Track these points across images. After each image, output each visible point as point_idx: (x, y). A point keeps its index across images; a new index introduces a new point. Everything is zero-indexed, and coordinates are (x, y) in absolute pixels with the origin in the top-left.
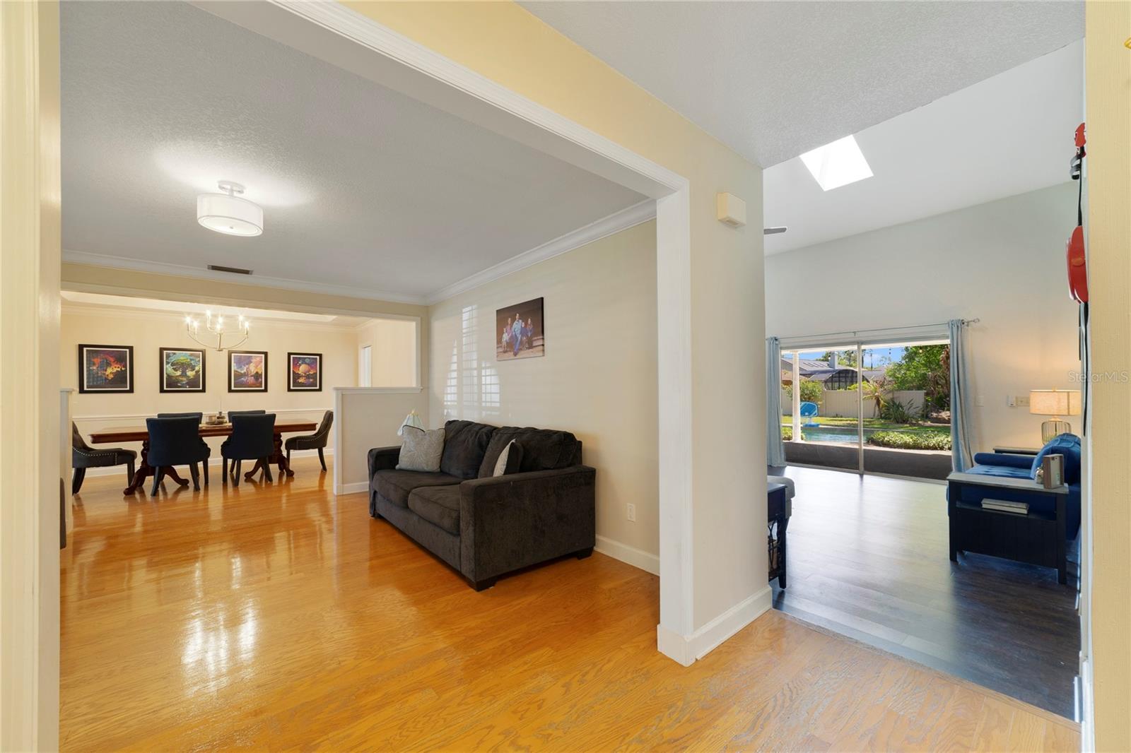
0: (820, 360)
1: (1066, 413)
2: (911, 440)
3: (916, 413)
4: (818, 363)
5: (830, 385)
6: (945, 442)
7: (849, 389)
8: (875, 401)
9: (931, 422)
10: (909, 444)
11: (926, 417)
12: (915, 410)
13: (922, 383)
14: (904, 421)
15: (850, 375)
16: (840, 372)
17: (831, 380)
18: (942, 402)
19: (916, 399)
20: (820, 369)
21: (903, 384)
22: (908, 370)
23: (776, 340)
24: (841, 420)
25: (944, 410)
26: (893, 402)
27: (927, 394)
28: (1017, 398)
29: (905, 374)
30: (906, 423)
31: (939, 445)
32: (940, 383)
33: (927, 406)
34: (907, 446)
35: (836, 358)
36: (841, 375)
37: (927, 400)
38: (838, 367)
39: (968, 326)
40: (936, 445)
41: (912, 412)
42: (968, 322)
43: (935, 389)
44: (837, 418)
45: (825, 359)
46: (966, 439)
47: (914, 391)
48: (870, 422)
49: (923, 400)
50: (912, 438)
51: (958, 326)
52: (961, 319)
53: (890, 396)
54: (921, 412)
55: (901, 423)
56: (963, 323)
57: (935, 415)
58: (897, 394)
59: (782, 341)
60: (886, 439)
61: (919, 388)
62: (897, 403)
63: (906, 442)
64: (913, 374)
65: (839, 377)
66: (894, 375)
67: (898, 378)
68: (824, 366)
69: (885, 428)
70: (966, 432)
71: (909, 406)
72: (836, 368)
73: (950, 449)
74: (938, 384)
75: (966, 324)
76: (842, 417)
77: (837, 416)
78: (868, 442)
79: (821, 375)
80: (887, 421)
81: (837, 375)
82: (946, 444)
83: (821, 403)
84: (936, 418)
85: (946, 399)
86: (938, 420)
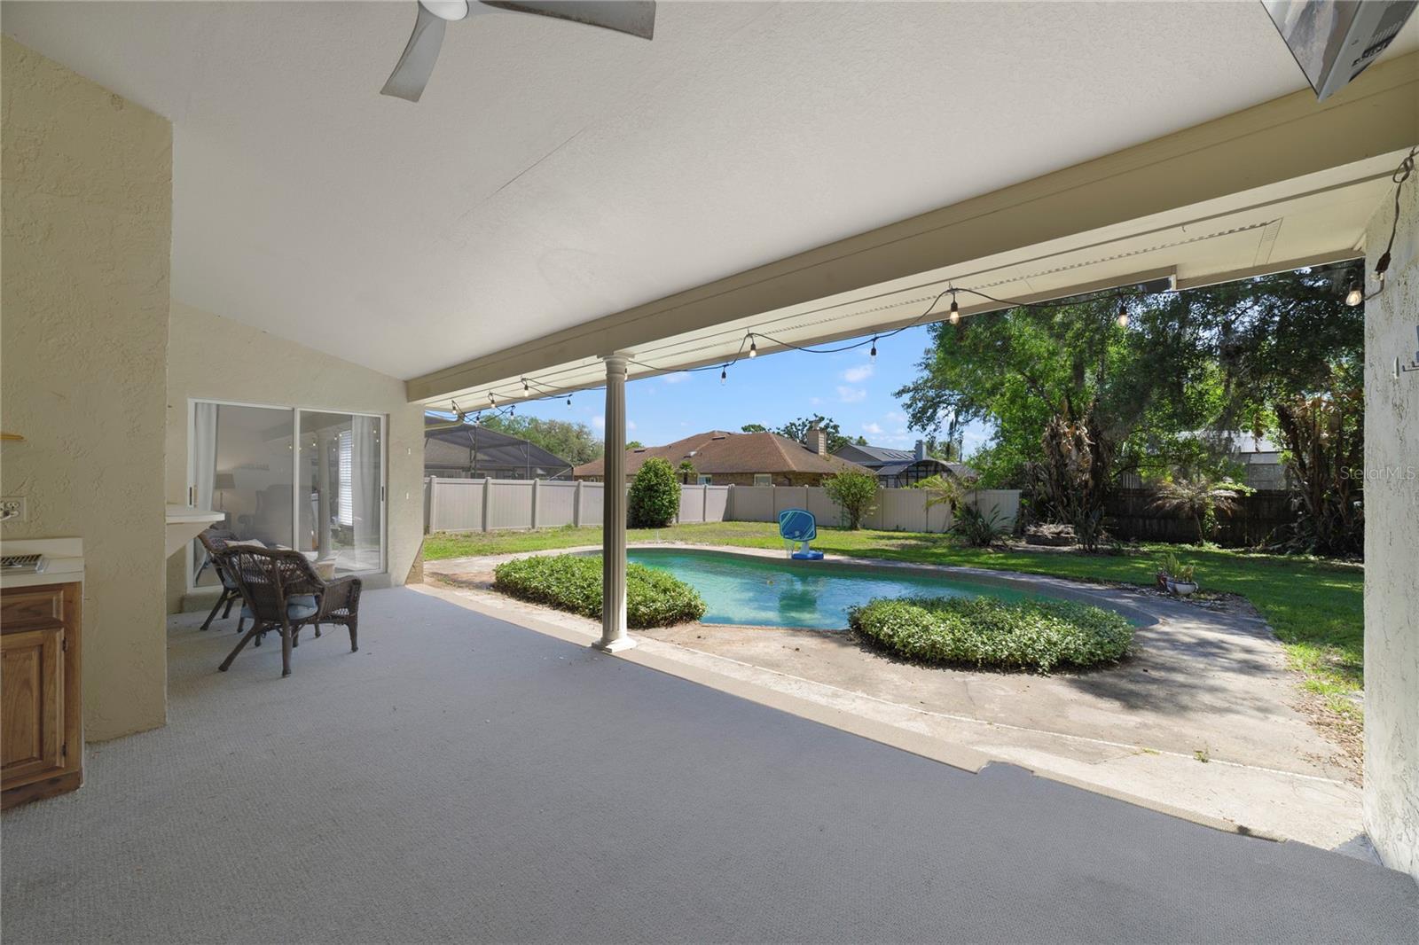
0: (907, 451)
3: (1004, 527)
7: (916, 487)
8: (950, 506)
9: (1028, 543)
11: (1020, 532)
12: (1004, 522)
13: (1016, 479)
14: (984, 542)
15: (932, 467)
16: (920, 464)
17: (903, 475)
18: (1044, 510)
19: (1007, 502)
20: (900, 460)
21: (994, 480)
22: (999, 458)
25: (1046, 522)
26: (974, 508)
27: (1023, 496)
29: (994, 464)
30: (988, 545)
32: (1041, 477)
33: (1022, 516)
36: (921, 468)
37: (1022, 506)
38: (923, 456)
41: (998, 524)
43: (1033, 486)
47: (1007, 491)
49: (1016, 506)
53: (970, 499)
54: (1014, 525)
55: (980, 545)
57: (1032, 529)
58: (979, 496)
61: (1013, 487)
62: (978, 511)
64: (1005, 465)
65: (918, 471)
66: (978, 466)
67: (982, 470)
68: (910, 457)
71: (992, 516)
72: (922, 459)
74: (1038, 479)
77: (897, 529)
79: (894, 467)
81: (914, 468)
83: (874, 508)
84: (1034, 536)
85: (1052, 503)
86: (1036, 539)
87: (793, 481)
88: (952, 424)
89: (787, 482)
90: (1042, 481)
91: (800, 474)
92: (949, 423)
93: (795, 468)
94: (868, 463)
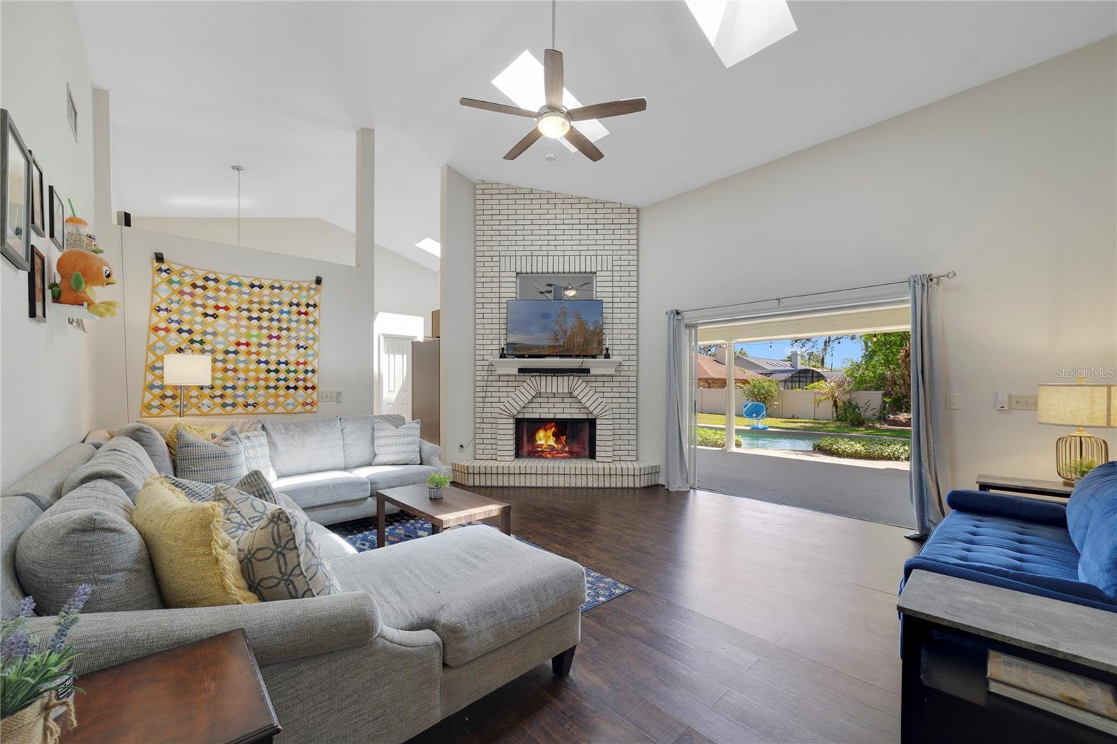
0: (784, 361)
1: (1103, 422)
2: (862, 448)
3: (874, 415)
4: (782, 363)
5: (789, 384)
6: (901, 451)
7: (806, 389)
8: (832, 402)
9: (889, 425)
10: (860, 453)
11: (882, 419)
12: (872, 412)
13: (880, 383)
14: (860, 424)
15: (810, 375)
16: (801, 372)
17: (792, 380)
18: (900, 404)
19: (872, 400)
20: (783, 368)
21: (861, 384)
22: (867, 369)
23: (678, 313)
24: (796, 422)
25: (901, 412)
26: (849, 403)
27: (885, 395)
28: (1010, 397)
29: (863, 373)
30: (862, 426)
31: (894, 454)
32: (898, 383)
33: (885, 408)
34: (856, 455)
35: (799, 358)
36: (801, 375)
37: (884, 402)
38: (800, 367)
39: (938, 284)
40: (891, 454)
41: (869, 413)
42: (938, 278)
43: (892, 389)
44: (793, 420)
45: (790, 359)
46: (932, 460)
47: (872, 392)
48: (826, 424)
49: (880, 401)
50: (863, 446)
51: (923, 284)
52: (928, 273)
53: (847, 397)
54: (878, 414)
55: (857, 425)
56: (931, 280)
57: (892, 417)
58: (854, 395)
59: (686, 315)
60: (834, 446)
61: (877, 389)
62: (854, 405)
63: (857, 450)
64: (871, 374)
65: (799, 377)
66: (851, 375)
67: (856, 377)
68: (788, 366)
69: (838, 434)
70: (931, 450)
71: (866, 407)
72: (799, 368)
73: (907, 459)
74: (896, 384)
75: (935, 280)
76: (798, 418)
77: (793, 418)
78: (815, 449)
79: (781, 374)
80: (844, 424)
81: (797, 375)
82: (902, 453)
83: (777, 403)
84: (894, 420)
85: (905, 400)
86: (895, 423)
87: (712, 385)
88: (825, 342)
89: (707, 385)
90: (898, 385)
91: (716, 380)
92: (824, 341)
93: (713, 376)
94: (761, 371)
